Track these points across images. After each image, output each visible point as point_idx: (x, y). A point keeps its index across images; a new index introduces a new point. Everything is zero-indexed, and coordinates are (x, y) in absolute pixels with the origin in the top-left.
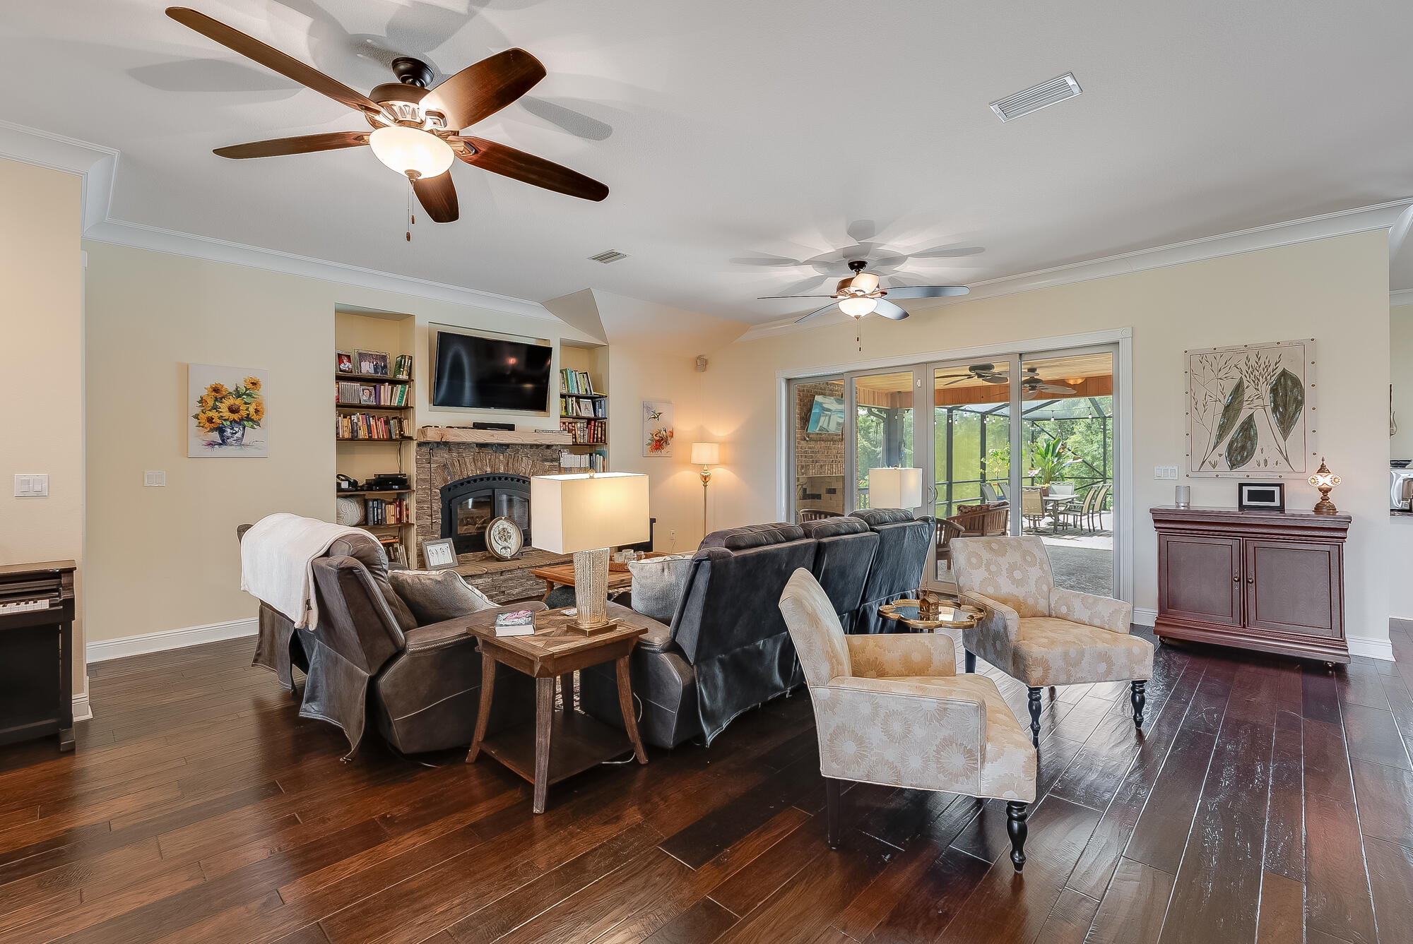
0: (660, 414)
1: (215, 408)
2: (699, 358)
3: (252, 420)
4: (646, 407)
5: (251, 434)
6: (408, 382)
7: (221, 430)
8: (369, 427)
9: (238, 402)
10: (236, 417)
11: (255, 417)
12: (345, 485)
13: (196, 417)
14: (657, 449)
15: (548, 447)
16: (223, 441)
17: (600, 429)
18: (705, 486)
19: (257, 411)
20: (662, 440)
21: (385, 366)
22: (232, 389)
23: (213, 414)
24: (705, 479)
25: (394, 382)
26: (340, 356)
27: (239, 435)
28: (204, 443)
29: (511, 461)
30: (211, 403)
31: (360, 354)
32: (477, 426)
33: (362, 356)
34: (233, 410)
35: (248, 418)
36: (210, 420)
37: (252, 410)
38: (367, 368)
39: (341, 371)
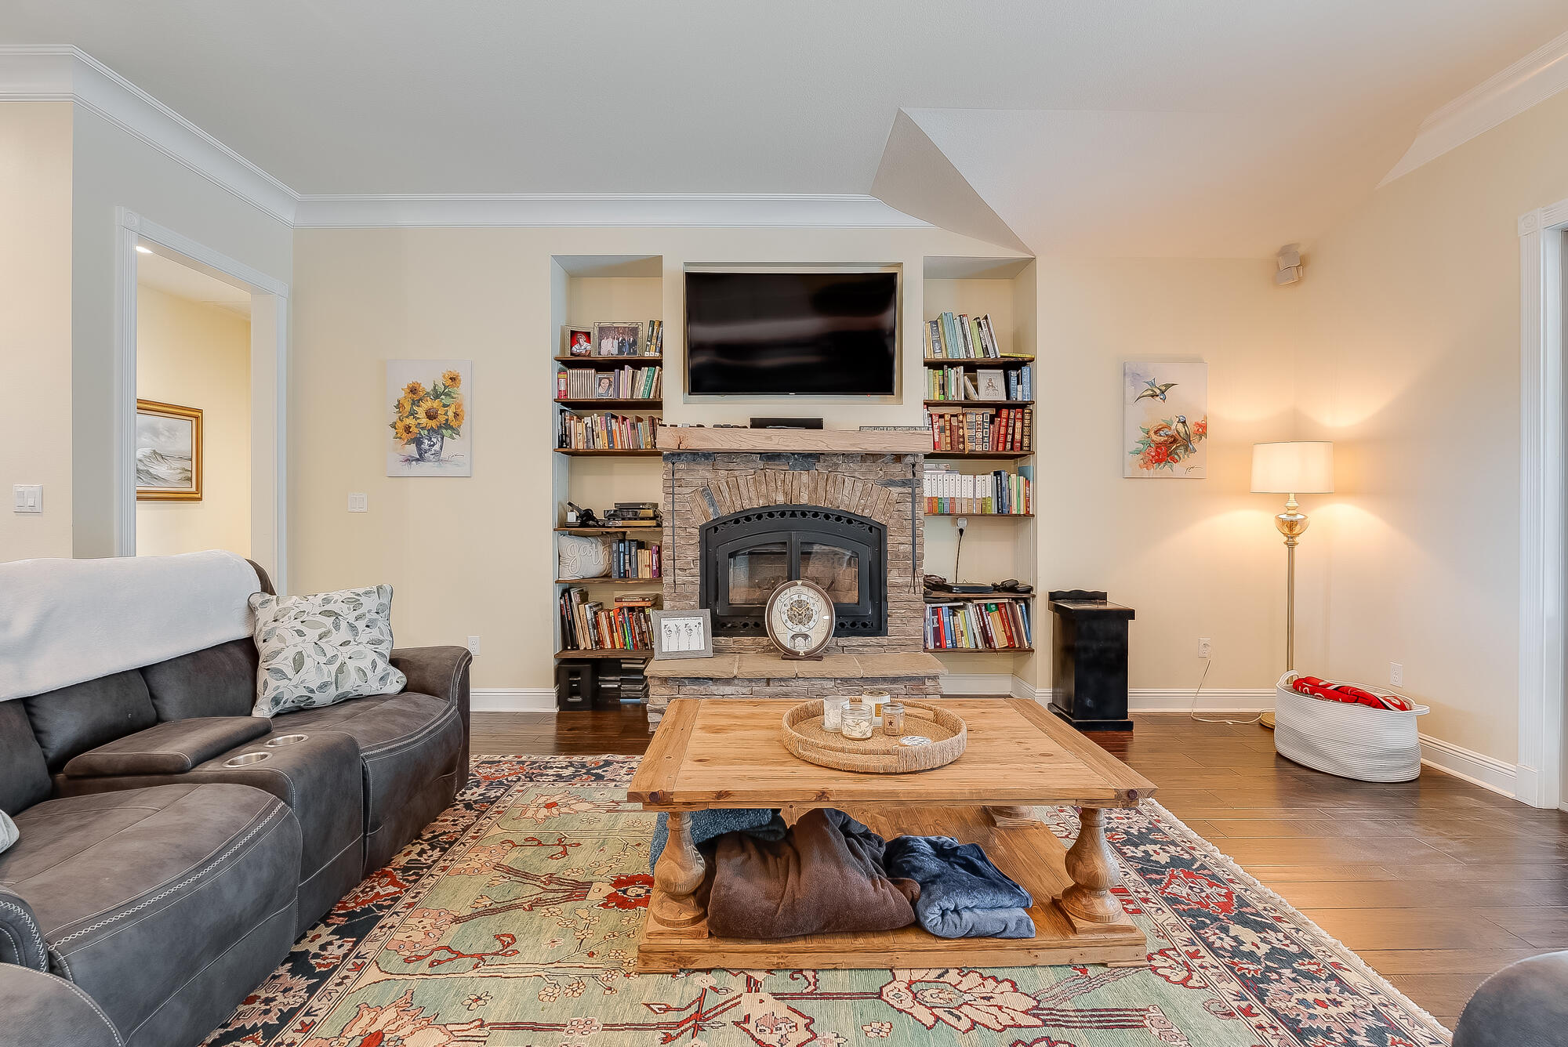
0: (1168, 386)
1: (413, 414)
2: (1285, 251)
3: (451, 428)
4: (1129, 373)
5: (451, 446)
6: (657, 363)
7: (418, 442)
8: (610, 433)
9: (436, 404)
10: (433, 424)
11: (453, 424)
12: (572, 517)
13: (394, 426)
14: (1159, 461)
15: (898, 458)
16: (420, 455)
17: (1019, 424)
18: (1291, 546)
19: (456, 415)
20: (1175, 441)
21: (635, 343)
22: (429, 388)
23: (410, 421)
24: (1291, 528)
25: (637, 365)
26: (573, 334)
27: (437, 447)
28: (402, 458)
29: (822, 484)
30: (408, 407)
31: (601, 329)
32: (758, 423)
33: (604, 331)
34: (431, 416)
35: (447, 425)
36: (408, 429)
37: (451, 414)
38: (609, 348)
39: (572, 354)
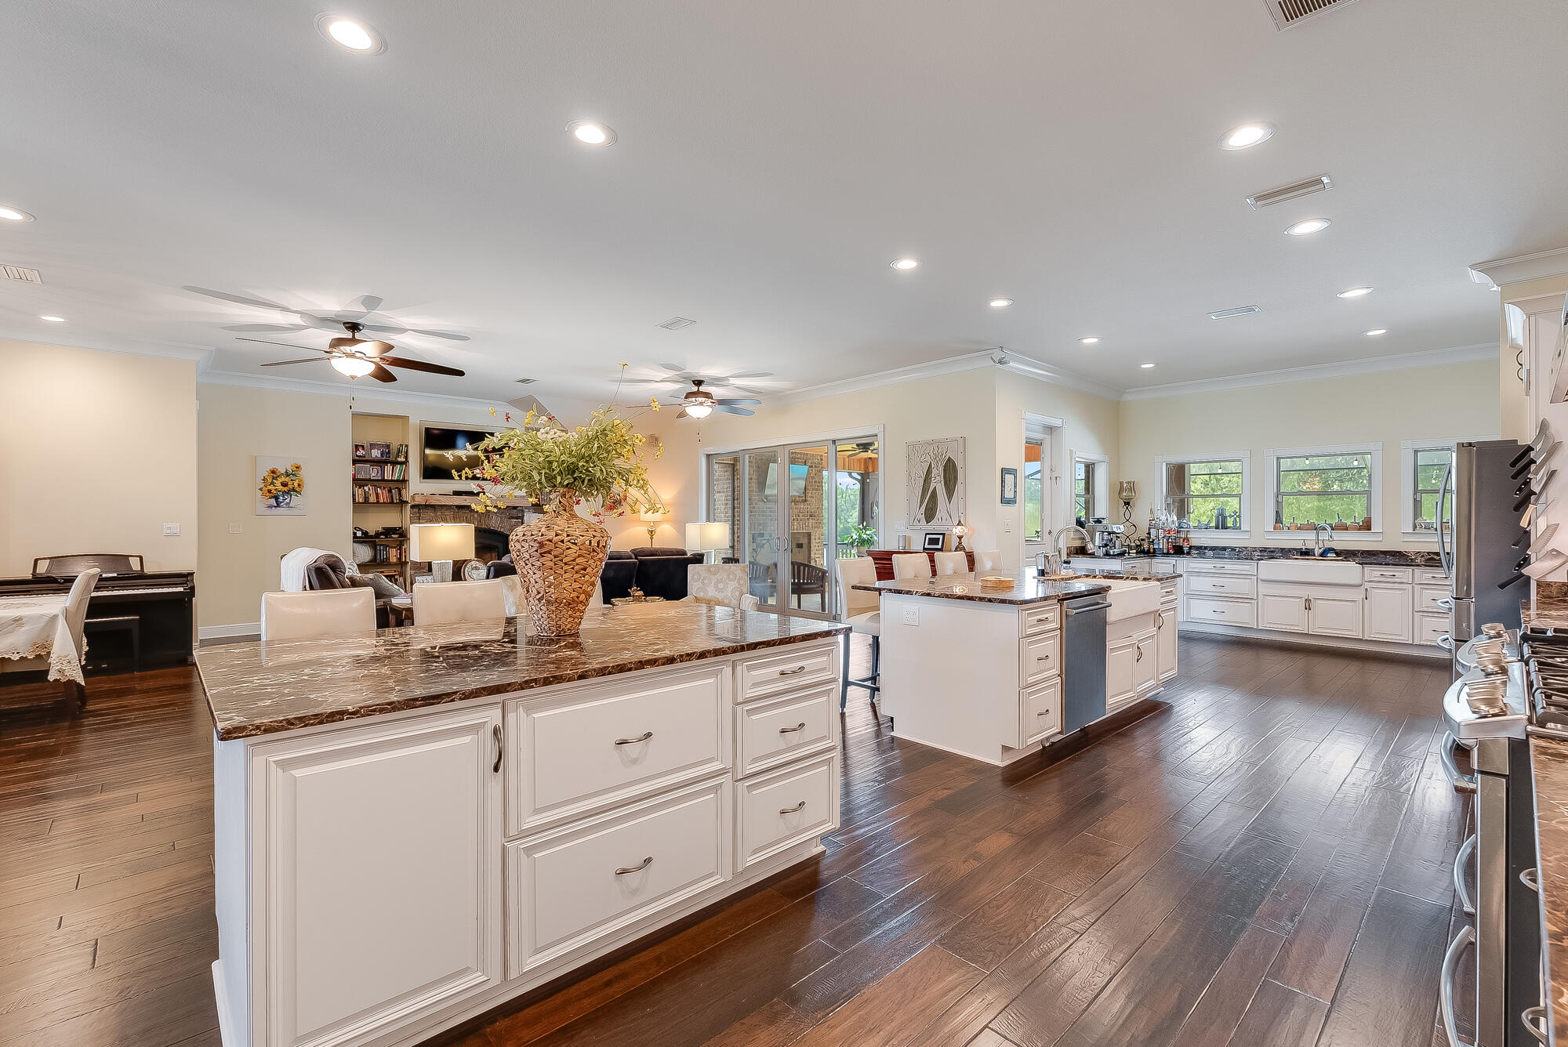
1: (272, 483)
2: (651, 436)
3: (296, 491)
5: (295, 500)
6: (405, 463)
7: (276, 498)
8: (377, 494)
9: (287, 479)
10: (286, 489)
11: (298, 489)
12: (359, 534)
13: (261, 489)
16: (277, 504)
18: (652, 539)
19: (299, 485)
21: (389, 451)
22: (283, 471)
23: (272, 487)
24: (651, 533)
25: (395, 463)
26: (357, 446)
27: (288, 501)
28: (266, 506)
30: (270, 480)
31: (371, 444)
32: (456, 493)
33: (373, 446)
34: (284, 485)
35: (294, 490)
36: (269, 491)
37: (296, 484)
38: (376, 453)
39: (357, 456)
